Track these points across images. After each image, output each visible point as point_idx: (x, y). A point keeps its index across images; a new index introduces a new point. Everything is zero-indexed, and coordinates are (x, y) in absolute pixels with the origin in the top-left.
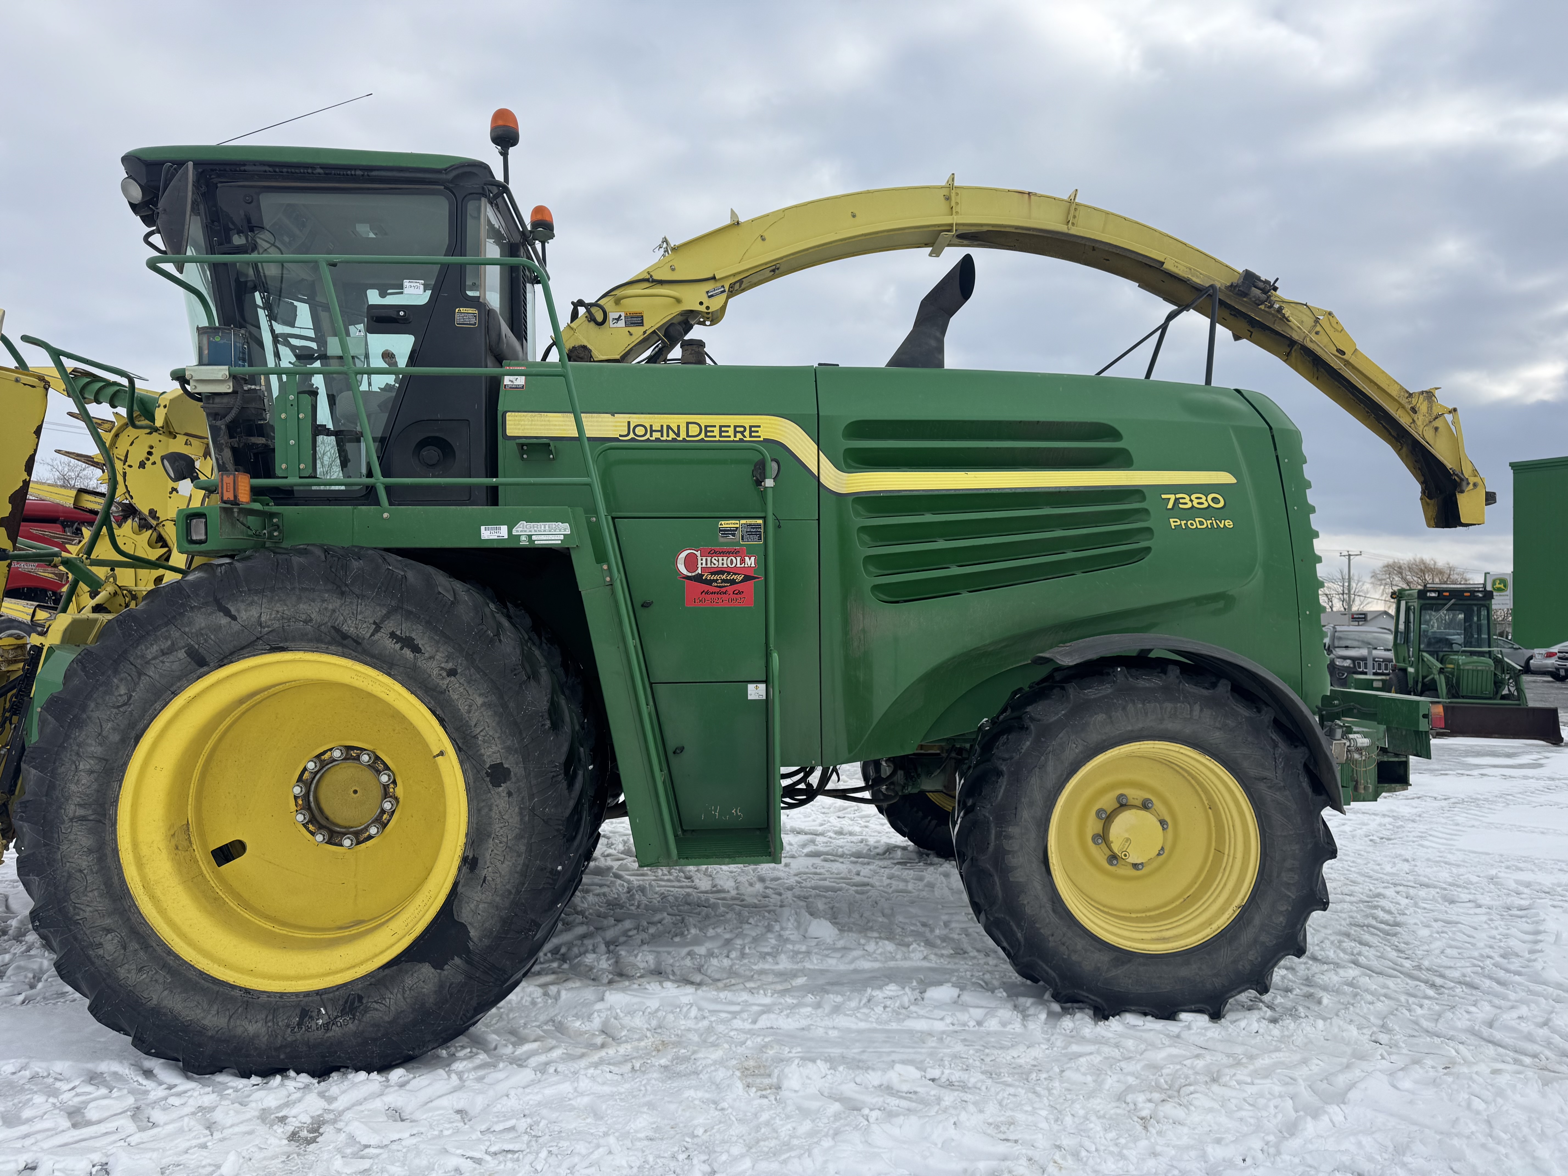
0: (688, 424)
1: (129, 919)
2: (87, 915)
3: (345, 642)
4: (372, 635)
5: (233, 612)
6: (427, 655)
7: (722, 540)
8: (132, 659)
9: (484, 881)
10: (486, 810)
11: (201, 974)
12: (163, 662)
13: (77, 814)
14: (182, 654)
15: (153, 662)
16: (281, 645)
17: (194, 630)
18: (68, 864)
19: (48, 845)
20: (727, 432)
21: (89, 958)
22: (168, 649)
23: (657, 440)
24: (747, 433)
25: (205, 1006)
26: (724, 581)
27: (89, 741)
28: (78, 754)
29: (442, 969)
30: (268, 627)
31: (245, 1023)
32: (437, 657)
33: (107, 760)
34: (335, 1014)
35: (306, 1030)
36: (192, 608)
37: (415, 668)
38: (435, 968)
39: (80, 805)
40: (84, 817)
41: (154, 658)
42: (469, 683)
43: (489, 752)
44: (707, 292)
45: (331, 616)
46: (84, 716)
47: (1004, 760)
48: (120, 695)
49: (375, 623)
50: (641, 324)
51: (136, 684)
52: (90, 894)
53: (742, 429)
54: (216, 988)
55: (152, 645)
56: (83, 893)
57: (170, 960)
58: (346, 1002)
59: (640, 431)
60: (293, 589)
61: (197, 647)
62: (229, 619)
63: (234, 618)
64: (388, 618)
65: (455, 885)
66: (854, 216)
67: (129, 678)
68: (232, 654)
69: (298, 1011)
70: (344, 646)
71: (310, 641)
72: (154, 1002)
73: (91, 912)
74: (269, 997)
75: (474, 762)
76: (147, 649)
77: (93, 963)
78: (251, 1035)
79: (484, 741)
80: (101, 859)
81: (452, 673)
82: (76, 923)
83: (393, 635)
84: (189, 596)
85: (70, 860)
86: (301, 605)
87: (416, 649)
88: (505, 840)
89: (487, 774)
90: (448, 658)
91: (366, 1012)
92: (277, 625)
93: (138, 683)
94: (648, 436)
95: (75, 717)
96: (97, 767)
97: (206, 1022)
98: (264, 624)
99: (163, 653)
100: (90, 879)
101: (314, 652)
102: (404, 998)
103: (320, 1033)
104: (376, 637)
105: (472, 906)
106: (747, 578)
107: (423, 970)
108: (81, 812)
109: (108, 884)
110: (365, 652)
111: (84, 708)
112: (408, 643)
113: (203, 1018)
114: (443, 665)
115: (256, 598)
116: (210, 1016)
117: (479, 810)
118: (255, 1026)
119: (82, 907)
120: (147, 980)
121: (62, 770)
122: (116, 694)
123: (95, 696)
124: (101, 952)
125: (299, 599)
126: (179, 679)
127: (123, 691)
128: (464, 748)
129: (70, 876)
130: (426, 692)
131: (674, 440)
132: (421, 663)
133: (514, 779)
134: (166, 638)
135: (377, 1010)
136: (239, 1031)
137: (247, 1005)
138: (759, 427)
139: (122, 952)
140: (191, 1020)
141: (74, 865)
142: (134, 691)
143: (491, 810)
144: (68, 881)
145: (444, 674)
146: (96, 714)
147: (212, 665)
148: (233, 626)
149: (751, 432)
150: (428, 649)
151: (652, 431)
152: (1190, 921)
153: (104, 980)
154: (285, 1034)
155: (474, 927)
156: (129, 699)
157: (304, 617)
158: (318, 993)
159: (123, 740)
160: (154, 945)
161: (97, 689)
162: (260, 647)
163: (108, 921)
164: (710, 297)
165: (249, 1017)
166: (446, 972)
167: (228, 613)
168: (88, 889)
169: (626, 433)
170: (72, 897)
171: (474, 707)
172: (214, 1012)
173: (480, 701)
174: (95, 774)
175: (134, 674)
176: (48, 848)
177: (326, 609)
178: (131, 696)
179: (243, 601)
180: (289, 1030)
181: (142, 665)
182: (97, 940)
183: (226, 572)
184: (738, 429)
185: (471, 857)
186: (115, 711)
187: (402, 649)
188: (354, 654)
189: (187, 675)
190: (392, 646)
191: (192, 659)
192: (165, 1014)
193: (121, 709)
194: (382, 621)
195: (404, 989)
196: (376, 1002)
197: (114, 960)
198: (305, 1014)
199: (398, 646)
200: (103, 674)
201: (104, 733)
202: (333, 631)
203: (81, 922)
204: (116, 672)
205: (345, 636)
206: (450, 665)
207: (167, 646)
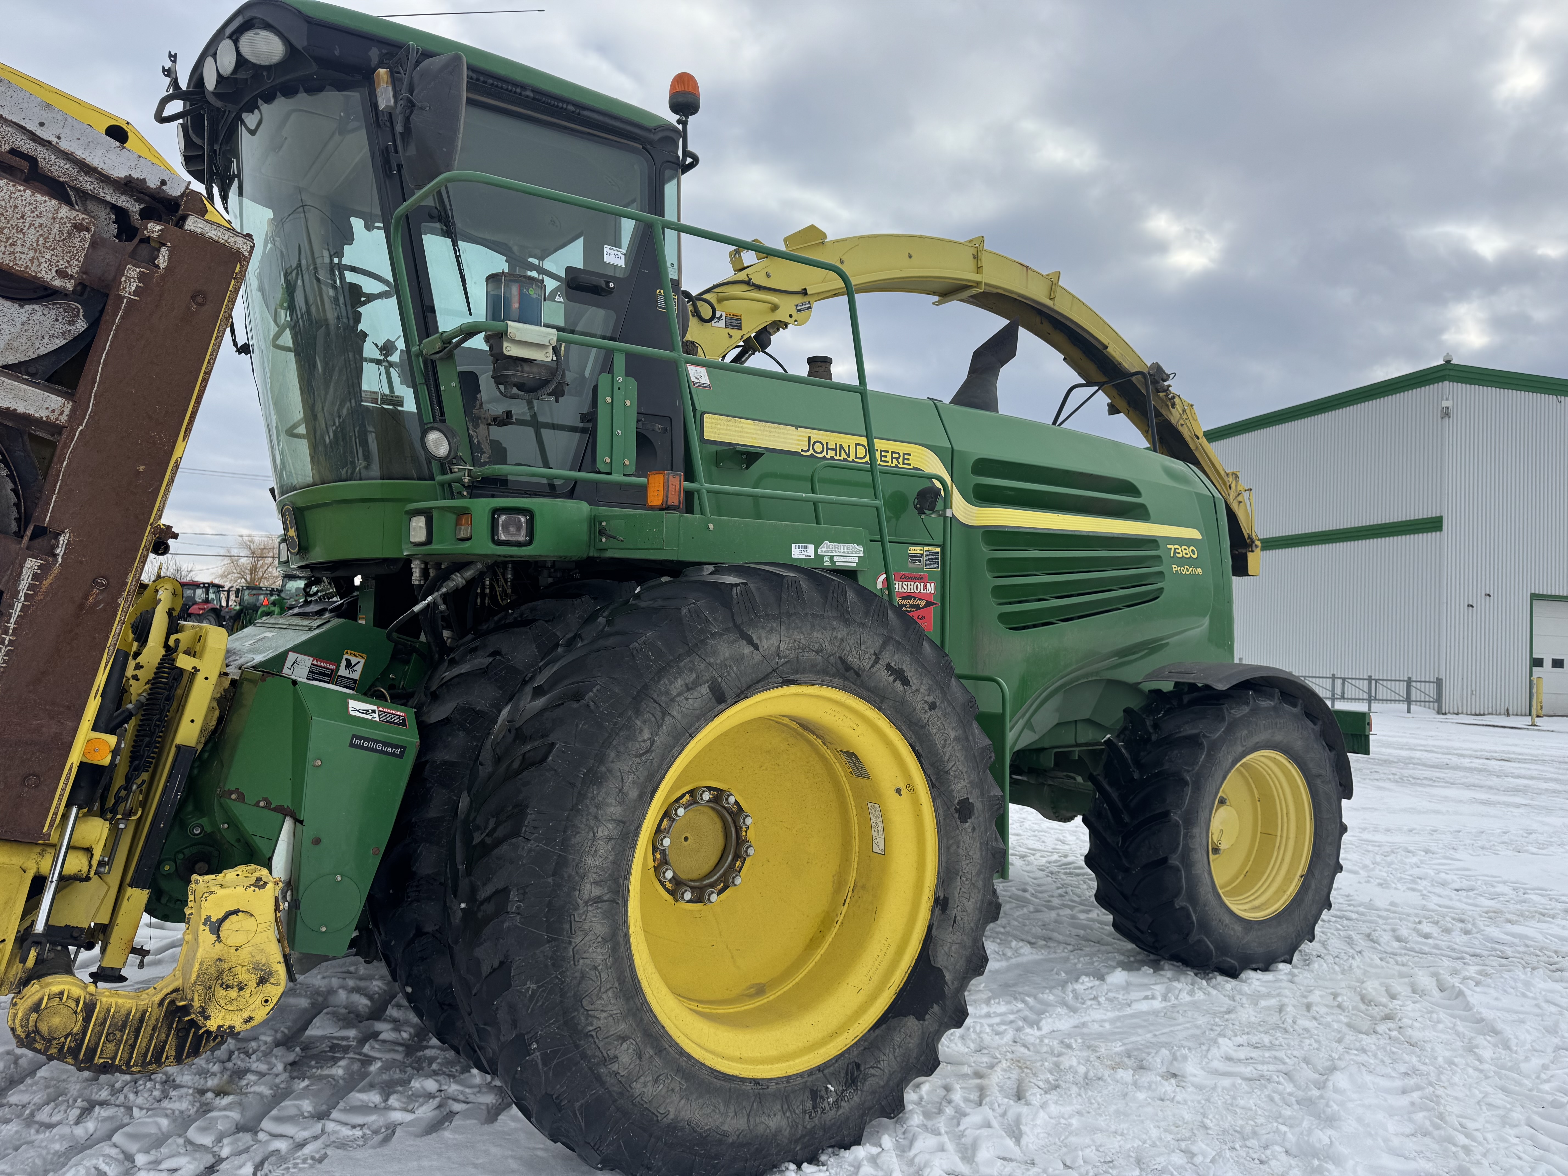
0: (857, 445)
1: (642, 1020)
2: (601, 1023)
3: (847, 674)
4: (872, 666)
5: (756, 641)
6: (914, 688)
7: (910, 565)
8: (655, 696)
9: (955, 922)
10: (955, 847)
11: (713, 1072)
12: (687, 699)
13: (593, 895)
14: (705, 689)
15: (678, 699)
16: (792, 677)
17: (718, 661)
18: (581, 961)
19: (555, 940)
20: (886, 457)
21: (599, 1078)
22: (693, 683)
23: (832, 458)
24: (901, 460)
25: (722, 1109)
26: (912, 606)
27: (609, 801)
28: (596, 817)
29: (924, 1020)
30: (785, 657)
31: (764, 1119)
32: (922, 690)
33: (624, 822)
34: (841, 1089)
35: (822, 1112)
36: (712, 634)
37: (903, 701)
38: (918, 1019)
39: (595, 883)
40: (599, 897)
41: (679, 695)
42: (945, 716)
43: (959, 786)
44: (797, 306)
45: (839, 647)
46: (603, 769)
47: (1188, 771)
48: (644, 741)
49: (875, 654)
50: (739, 327)
51: (659, 726)
52: (605, 996)
53: (897, 456)
54: (727, 1085)
55: (676, 678)
56: (597, 995)
57: (682, 1061)
58: (847, 1074)
59: (818, 448)
60: (806, 615)
61: (720, 680)
62: (751, 648)
63: (756, 647)
64: (885, 648)
65: (930, 928)
66: (910, 257)
67: (653, 719)
68: (749, 687)
69: (807, 1094)
70: (845, 678)
71: (818, 673)
72: (671, 1116)
73: (605, 1018)
74: (777, 1084)
75: (945, 799)
76: (671, 683)
77: (602, 1083)
78: (773, 1131)
79: (955, 777)
80: (615, 949)
81: (933, 706)
82: (588, 1035)
83: (888, 667)
84: (707, 620)
85: (585, 956)
86: (815, 633)
87: (906, 682)
88: (970, 876)
89: (957, 810)
90: (930, 690)
91: (865, 1080)
92: (792, 655)
93: (662, 725)
94: (824, 453)
95: (590, 770)
96: (615, 832)
97: (726, 1127)
98: (781, 655)
99: (689, 688)
100: (604, 976)
101: (819, 685)
102: (895, 1058)
103: (833, 1112)
104: (875, 669)
105: (946, 949)
106: (929, 604)
107: (909, 1024)
108: (597, 892)
109: (621, 980)
110: (863, 685)
111: (601, 759)
112: (900, 675)
113: (723, 1123)
114: (926, 698)
115: (775, 625)
116: (729, 1119)
117: (948, 848)
118: (775, 1120)
119: (596, 1014)
120: (664, 1091)
121: (578, 839)
122: (640, 739)
123: (614, 743)
124: (615, 1067)
125: (813, 626)
126: (698, 718)
127: (646, 735)
128: (937, 784)
129: (583, 976)
130: (909, 727)
131: (845, 460)
132: (909, 697)
133: (976, 814)
134: (691, 670)
135: (874, 1075)
136: (761, 1129)
137: (760, 1098)
138: (910, 455)
139: (638, 1061)
140: (709, 1129)
141: (588, 962)
142: (657, 734)
143: (958, 847)
144: (580, 983)
145: (927, 708)
146: (617, 766)
147: (729, 701)
148: (754, 656)
149: (904, 459)
150: (915, 681)
151: (828, 449)
152: (1263, 893)
153: (616, 1101)
154: (804, 1122)
155: (948, 970)
156: (652, 745)
157: (817, 646)
158: (820, 1069)
159: (641, 796)
160: (667, 1046)
161: (617, 734)
162: (773, 680)
163: (622, 1026)
164: (799, 311)
165: (766, 1111)
166: (927, 1023)
167: (750, 642)
168: (603, 990)
169: (806, 448)
170: (585, 1003)
171: (949, 742)
172: (731, 1114)
173: (952, 734)
174: (613, 842)
175: (659, 714)
176: (554, 943)
177: (836, 637)
178: (654, 740)
179: (763, 628)
180: (807, 1116)
181: (666, 703)
182: (611, 1053)
183: (741, 594)
184: (895, 455)
185: (942, 897)
186: (637, 760)
187: (894, 681)
188: (853, 687)
189: (705, 714)
190: (885, 678)
191: (714, 694)
192: (682, 1129)
193: (643, 758)
194: (881, 652)
195: (894, 1048)
196: (872, 1067)
197: (630, 1073)
198: (815, 1095)
199: (892, 678)
200: (621, 715)
201: (625, 789)
202: (839, 662)
203: (593, 1033)
204: (638, 712)
205: (848, 668)
206: (930, 699)
207: (691, 680)
